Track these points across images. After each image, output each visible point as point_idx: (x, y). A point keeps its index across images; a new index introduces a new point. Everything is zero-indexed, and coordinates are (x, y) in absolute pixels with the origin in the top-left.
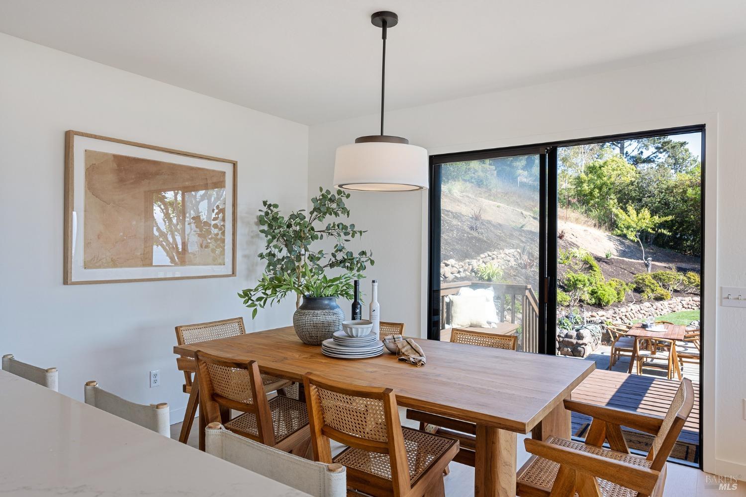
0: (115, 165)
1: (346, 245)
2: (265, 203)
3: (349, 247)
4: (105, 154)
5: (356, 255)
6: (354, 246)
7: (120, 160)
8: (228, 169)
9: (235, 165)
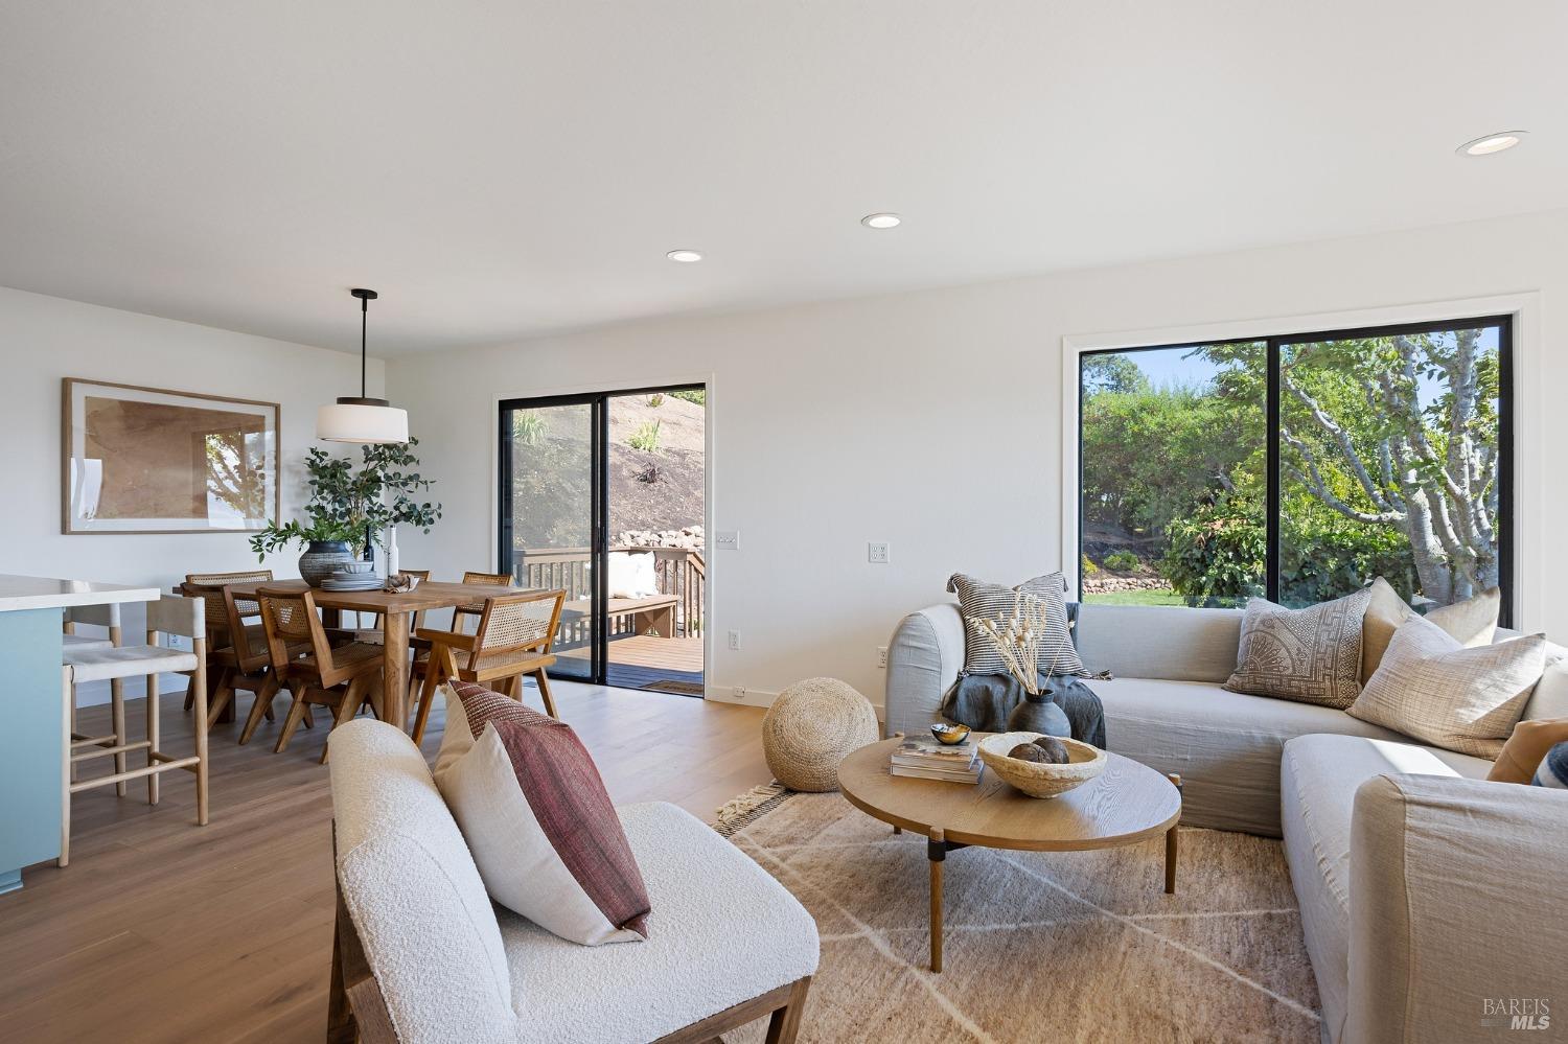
0: (122, 412)
1: (409, 497)
2: (312, 451)
3: (412, 499)
4: (110, 401)
5: (419, 508)
6: (418, 497)
7: (128, 407)
8: (269, 414)
9: (277, 408)
